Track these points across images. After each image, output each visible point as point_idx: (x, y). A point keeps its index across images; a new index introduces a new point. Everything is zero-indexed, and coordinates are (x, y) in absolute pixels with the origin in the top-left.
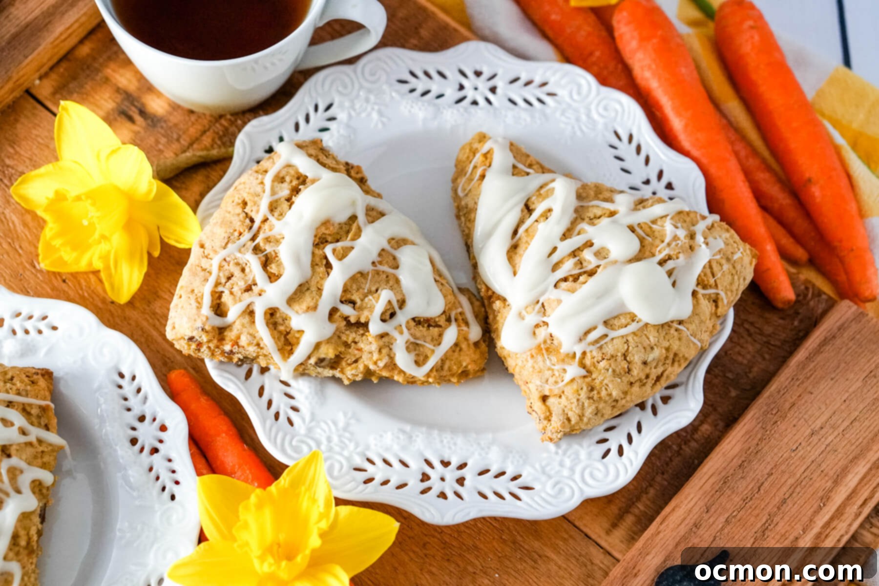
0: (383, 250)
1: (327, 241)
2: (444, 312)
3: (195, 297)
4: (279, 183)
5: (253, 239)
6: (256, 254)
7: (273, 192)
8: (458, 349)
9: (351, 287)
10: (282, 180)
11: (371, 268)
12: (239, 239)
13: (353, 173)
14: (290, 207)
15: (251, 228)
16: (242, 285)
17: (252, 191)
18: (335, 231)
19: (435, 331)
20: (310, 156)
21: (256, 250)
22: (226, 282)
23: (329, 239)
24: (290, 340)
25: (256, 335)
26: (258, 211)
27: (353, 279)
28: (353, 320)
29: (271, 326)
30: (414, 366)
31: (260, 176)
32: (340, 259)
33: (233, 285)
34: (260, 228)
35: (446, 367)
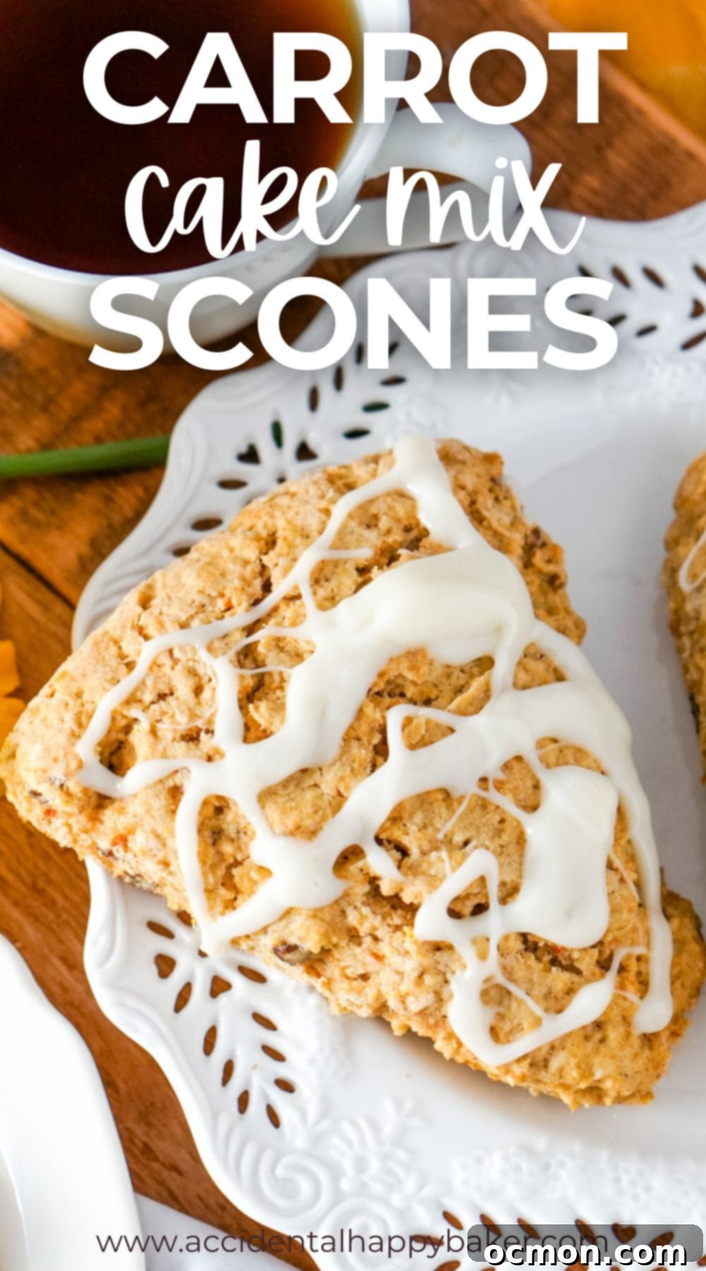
0: (519, 759)
1: (402, 695)
2: (600, 944)
3: (77, 709)
4: (360, 524)
5: (251, 629)
6: (241, 665)
7: (341, 541)
8: (598, 1036)
9: (411, 816)
10: (371, 522)
11: (473, 789)
12: (222, 618)
13: (539, 558)
14: (359, 587)
15: (256, 602)
16: (183, 723)
17: (299, 521)
18: (432, 678)
19: (560, 979)
20: (459, 487)
21: (247, 656)
22: (153, 703)
23: (410, 691)
24: (237, 880)
25: (169, 841)
26: (287, 571)
27: (423, 800)
28: (386, 889)
29: (207, 833)
30: (485, 1037)
31: (331, 493)
32: (413, 747)
33: (164, 713)
34: (275, 609)
35: (555, 1064)
